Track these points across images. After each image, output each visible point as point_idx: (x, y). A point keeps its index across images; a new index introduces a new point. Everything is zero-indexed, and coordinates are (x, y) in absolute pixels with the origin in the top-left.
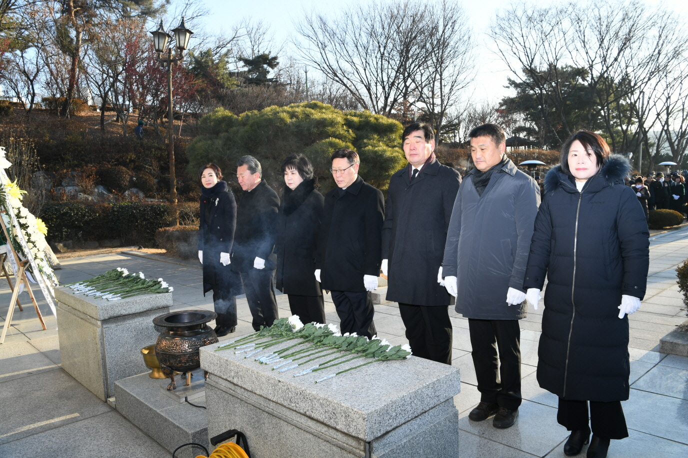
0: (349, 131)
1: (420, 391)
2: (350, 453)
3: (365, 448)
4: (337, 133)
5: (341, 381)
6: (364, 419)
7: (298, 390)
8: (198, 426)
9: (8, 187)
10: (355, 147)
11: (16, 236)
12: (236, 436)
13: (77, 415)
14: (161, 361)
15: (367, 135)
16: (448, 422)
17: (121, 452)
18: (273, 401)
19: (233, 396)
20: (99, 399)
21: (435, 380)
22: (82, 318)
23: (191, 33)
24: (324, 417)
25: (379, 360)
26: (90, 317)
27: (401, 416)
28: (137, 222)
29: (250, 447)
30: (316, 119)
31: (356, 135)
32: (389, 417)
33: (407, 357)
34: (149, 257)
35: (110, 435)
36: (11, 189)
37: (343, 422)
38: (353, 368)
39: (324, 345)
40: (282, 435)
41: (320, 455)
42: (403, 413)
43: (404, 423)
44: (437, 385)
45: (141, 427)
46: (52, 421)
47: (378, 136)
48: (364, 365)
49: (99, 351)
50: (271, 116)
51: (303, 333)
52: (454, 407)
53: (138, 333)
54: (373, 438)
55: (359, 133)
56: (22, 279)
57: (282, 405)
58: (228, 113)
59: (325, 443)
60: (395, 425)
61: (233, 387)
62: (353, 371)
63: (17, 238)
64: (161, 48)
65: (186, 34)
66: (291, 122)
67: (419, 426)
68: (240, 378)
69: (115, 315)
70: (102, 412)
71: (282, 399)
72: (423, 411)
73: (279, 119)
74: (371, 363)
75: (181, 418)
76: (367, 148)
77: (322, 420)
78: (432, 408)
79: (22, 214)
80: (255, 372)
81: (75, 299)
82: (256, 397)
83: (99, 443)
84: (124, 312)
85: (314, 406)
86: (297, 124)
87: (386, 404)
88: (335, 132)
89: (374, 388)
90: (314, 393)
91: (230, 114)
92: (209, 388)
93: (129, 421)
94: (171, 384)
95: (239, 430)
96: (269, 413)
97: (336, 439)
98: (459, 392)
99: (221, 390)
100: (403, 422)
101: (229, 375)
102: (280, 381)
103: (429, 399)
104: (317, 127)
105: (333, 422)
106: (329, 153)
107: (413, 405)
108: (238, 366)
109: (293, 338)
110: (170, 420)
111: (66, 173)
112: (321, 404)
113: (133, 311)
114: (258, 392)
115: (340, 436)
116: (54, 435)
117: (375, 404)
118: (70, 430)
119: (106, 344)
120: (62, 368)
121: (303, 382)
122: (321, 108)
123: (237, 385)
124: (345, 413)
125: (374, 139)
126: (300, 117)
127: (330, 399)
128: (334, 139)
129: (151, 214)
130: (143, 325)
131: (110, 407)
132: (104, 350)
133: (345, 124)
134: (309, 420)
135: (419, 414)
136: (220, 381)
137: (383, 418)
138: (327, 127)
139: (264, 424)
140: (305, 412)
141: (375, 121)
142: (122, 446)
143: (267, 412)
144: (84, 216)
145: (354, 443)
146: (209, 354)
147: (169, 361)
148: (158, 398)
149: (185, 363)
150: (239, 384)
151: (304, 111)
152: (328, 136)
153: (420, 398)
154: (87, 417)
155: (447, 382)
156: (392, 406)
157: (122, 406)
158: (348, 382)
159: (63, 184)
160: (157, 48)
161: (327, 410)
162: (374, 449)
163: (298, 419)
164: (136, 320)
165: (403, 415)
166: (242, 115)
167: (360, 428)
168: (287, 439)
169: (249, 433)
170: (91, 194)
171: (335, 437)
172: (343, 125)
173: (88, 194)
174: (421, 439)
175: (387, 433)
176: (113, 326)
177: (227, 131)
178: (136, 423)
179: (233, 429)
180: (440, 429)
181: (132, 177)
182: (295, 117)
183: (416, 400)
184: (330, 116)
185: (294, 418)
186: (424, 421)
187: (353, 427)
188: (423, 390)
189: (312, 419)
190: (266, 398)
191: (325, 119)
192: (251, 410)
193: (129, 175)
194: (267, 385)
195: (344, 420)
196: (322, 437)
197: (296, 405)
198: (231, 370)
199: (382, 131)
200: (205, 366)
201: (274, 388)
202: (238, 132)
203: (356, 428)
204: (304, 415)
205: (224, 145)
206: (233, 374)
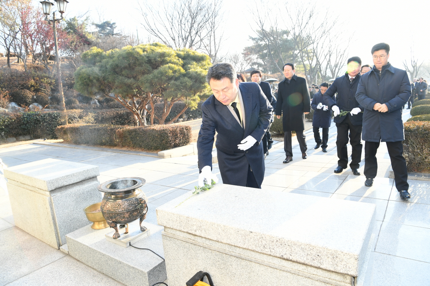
0: (179, 60)
3: (351, 281)
4: (173, 61)
6: (356, 259)
7: (274, 239)
8: (149, 265)
10: (184, 69)
14: (107, 218)
15: (189, 62)
18: (242, 248)
19: (195, 245)
20: (52, 247)
22: (31, 190)
23: (68, 2)
24: (305, 259)
26: (38, 189)
28: (40, 124)
30: (159, 52)
34: (53, 145)
35: (72, 276)
40: (252, 273)
45: (95, 267)
47: (196, 63)
49: (50, 213)
50: (131, 51)
53: (77, 197)
55: (185, 61)
57: (253, 251)
58: (100, 50)
59: (306, 279)
61: (193, 237)
64: (48, 12)
65: (64, 3)
66: (144, 54)
68: (203, 231)
69: (60, 186)
70: (59, 258)
71: (254, 246)
73: (136, 52)
75: (133, 260)
76: (191, 70)
77: (303, 262)
80: (222, 226)
82: (222, 245)
84: (66, 183)
85: (293, 250)
86: (148, 56)
88: (171, 61)
90: (294, 240)
92: (167, 239)
93: (82, 263)
94: (115, 234)
96: (237, 257)
99: (180, 240)
101: (190, 229)
102: (252, 232)
104: (160, 57)
105: (316, 263)
106: (169, 73)
108: (201, 221)
110: (125, 262)
112: (303, 249)
113: (72, 182)
114: (225, 241)
115: (320, 273)
116: (26, 282)
118: (38, 276)
119: (55, 207)
120: (16, 226)
122: (160, 46)
123: (200, 236)
124: (332, 254)
125: (193, 64)
126: (149, 51)
128: (171, 65)
129: (49, 118)
130: (80, 192)
131: (63, 253)
132: (53, 212)
133: (177, 56)
134: (284, 261)
136: (178, 233)
138: (166, 57)
139: (231, 265)
140: (282, 256)
141: (193, 54)
142: (84, 284)
143: (234, 256)
144: (4, 122)
145: (338, 278)
146: (167, 213)
148: (106, 245)
151: (150, 48)
152: (168, 63)
154: (47, 263)
157: (75, 252)
160: (45, 12)
161: (309, 253)
163: (271, 261)
164: (75, 188)
166: (109, 52)
167: (350, 267)
168: (259, 276)
169: (213, 272)
170: (7, 107)
172: (175, 56)
173: (5, 108)
176: (59, 194)
177: (100, 62)
178: (89, 264)
181: (33, 96)
182: (146, 51)
184: (167, 51)
185: (265, 260)
187: (342, 265)
190: (234, 245)
191: (165, 52)
192: (216, 255)
193: (31, 95)
194: (236, 236)
195: (330, 261)
196: (301, 274)
197: (271, 250)
198: (193, 225)
199: (199, 59)
200: (162, 222)
201: (244, 237)
202: (108, 62)
203: (345, 266)
204: (280, 258)
205: (100, 70)
206: (195, 228)
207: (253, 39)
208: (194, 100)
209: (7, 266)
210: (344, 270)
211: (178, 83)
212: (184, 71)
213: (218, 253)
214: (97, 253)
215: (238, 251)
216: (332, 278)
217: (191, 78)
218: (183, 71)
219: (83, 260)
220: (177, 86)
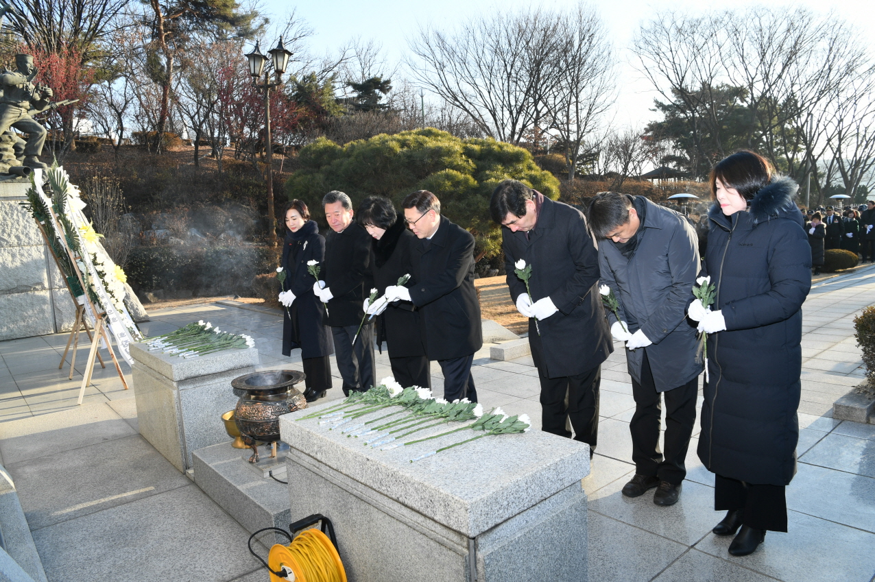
0: (468, 161)
1: (538, 474)
2: (450, 549)
3: (468, 545)
4: (455, 163)
5: (442, 460)
6: (466, 510)
7: (389, 471)
8: (282, 506)
9: (83, 230)
10: (475, 179)
11: (92, 285)
12: (320, 523)
13: (152, 488)
14: (241, 429)
15: (489, 166)
16: (574, 511)
17: (197, 532)
18: (361, 483)
20: (178, 469)
21: (558, 459)
22: (157, 379)
23: (290, 54)
24: (420, 505)
25: (490, 434)
26: (165, 376)
27: (514, 504)
29: (336, 535)
30: (430, 148)
31: (477, 165)
32: (498, 506)
33: (525, 430)
34: (246, 307)
35: (187, 512)
36: (85, 232)
37: (441, 512)
38: (458, 444)
39: (425, 413)
40: (371, 523)
41: (416, 549)
42: (517, 501)
43: (519, 514)
44: (560, 466)
45: (221, 504)
46: (125, 495)
47: (502, 166)
48: (471, 440)
49: (177, 416)
50: (378, 146)
51: (402, 399)
52: (581, 491)
54: (478, 533)
55: (480, 163)
56: (100, 333)
57: (372, 488)
58: (330, 143)
59: (421, 536)
60: (507, 516)
61: (317, 464)
62: (457, 447)
63: (93, 287)
64: (257, 72)
65: (284, 56)
66: (402, 152)
67: (538, 516)
68: (324, 452)
69: (193, 375)
70: (180, 486)
71: (371, 481)
72: (543, 498)
73: (387, 148)
74: (480, 437)
75: (263, 496)
76: (489, 181)
77: (417, 508)
78: (554, 494)
79: (98, 261)
80: (341, 448)
81: (150, 356)
82: (342, 476)
83: (173, 521)
84: (202, 372)
85: (408, 490)
86: (409, 154)
87: (494, 490)
88: (451, 163)
89: (482, 470)
90: (408, 475)
91: (333, 145)
92: (290, 463)
93: (208, 496)
94: (253, 456)
95: (324, 515)
96: (357, 497)
97: (434, 531)
98: (589, 474)
99: (304, 466)
100: (517, 512)
101: (311, 448)
102: (368, 460)
103: (549, 483)
104: (432, 157)
105: (430, 511)
106: (445, 187)
107: (530, 491)
108: (321, 440)
109: (389, 406)
110: (251, 498)
111: (156, 214)
112: (416, 489)
113: (213, 370)
114: (344, 471)
115: (439, 528)
116: (125, 511)
117: (481, 490)
118: (143, 505)
119: (184, 408)
120: (140, 434)
121: (396, 461)
122: (436, 135)
123: (321, 462)
124: (444, 501)
125: (497, 170)
126: (412, 145)
127: (426, 484)
128: (451, 171)
131: (188, 478)
132: (181, 415)
133: (464, 153)
134: (403, 507)
135: (538, 501)
136: (303, 455)
137: (491, 509)
138: (443, 156)
139: (352, 509)
140: (398, 497)
141: (499, 149)
142: (198, 525)
143: (354, 496)
144: (175, 262)
145: (456, 538)
146: (289, 425)
147: (250, 430)
148: (239, 472)
149: (269, 432)
150: (323, 460)
151: (417, 139)
152: (444, 167)
153: (538, 483)
154: (162, 490)
155: (574, 462)
156: (503, 493)
157: (202, 479)
158: (451, 462)
159: (153, 226)
160: (253, 72)
161: (423, 497)
162: (480, 546)
163: (391, 506)
164: (217, 380)
165: (517, 504)
166: (347, 145)
167: (462, 520)
168: (378, 528)
169: (335, 519)
170: (183, 237)
171: (434, 529)
172: (461, 154)
173: (180, 238)
174: (540, 532)
175: (497, 526)
176: (190, 387)
177: (329, 164)
178: (215, 499)
179: (318, 513)
180: (564, 519)
181: (228, 218)
182: (406, 146)
183: (534, 485)
184: (447, 144)
185: (386, 504)
186: (545, 510)
187: (454, 518)
188: (542, 473)
189: (406, 506)
190: (353, 479)
191: (441, 148)
192: (337, 492)
193: (225, 216)
194: (354, 463)
195: (443, 510)
196: (417, 528)
197: (388, 488)
198: (314, 444)
199: (508, 160)
201: (362, 466)
202: (341, 164)
203: (457, 520)
204: (397, 501)
205: (327, 179)
206: (316, 448)
207: (665, 108)
208: (494, 238)
209: (109, 487)
210: (456, 525)
211: (462, 205)
212: (476, 182)
213: (339, 489)
214: (224, 482)
216: (450, 537)
217: (486, 195)
218: (473, 182)
219: (209, 492)
220: (460, 211)
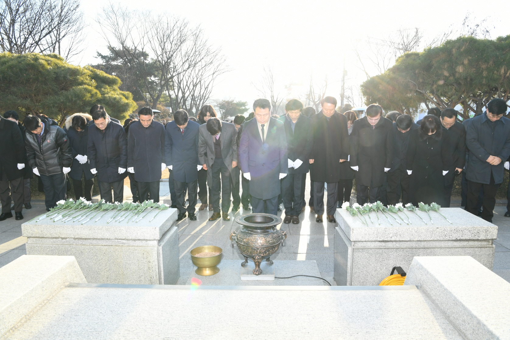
0: (92, 81)
2: (486, 247)
3: (492, 243)
6: (497, 230)
7: (453, 229)
15: (102, 85)
19: (388, 249)
24: (470, 236)
30: (71, 69)
49: (156, 268)
55: (97, 83)
57: (438, 241)
68: (398, 236)
71: (438, 237)
73: (40, 64)
76: (106, 95)
77: (469, 239)
85: (464, 233)
86: (54, 71)
101: (386, 237)
102: (438, 228)
105: (477, 237)
108: (397, 230)
112: (470, 231)
114: (416, 239)
115: (476, 243)
124: (486, 230)
125: (107, 88)
126: (53, 65)
127: (475, 227)
128: (86, 86)
140: (457, 238)
145: (485, 243)
150: (397, 240)
152: (81, 84)
161: (473, 233)
163: (446, 245)
167: (494, 234)
171: (473, 244)
189: (461, 240)
190: (423, 241)
192: (407, 252)
194: (426, 233)
195: (484, 234)
197: (450, 237)
198: (390, 233)
200: (358, 238)
201: (432, 233)
203: (491, 235)
204: (455, 241)
206: (391, 235)
210: (491, 237)
213: (409, 250)
215: (422, 244)
